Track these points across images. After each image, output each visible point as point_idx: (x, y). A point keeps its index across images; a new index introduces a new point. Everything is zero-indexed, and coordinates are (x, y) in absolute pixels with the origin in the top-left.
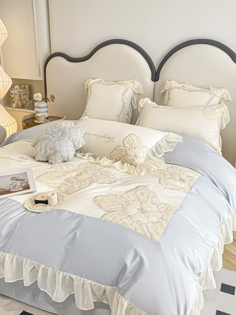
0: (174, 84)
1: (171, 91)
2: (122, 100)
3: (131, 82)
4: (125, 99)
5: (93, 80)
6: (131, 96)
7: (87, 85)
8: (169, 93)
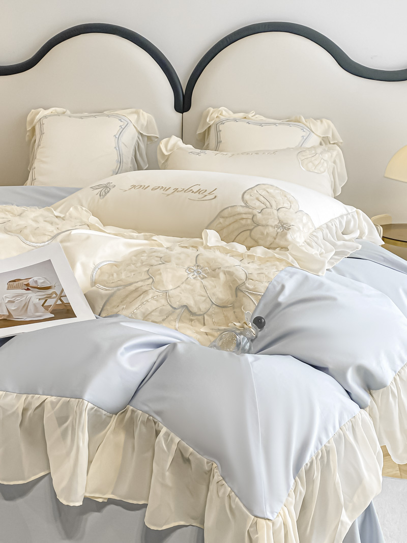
0: (225, 113)
1: (221, 127)
2: (115, 148)
3: (132, 113)
4: (121, 145)
5: (46, 109)
6: (135, 141)
7: (33, 120)
8: (218, 132)
